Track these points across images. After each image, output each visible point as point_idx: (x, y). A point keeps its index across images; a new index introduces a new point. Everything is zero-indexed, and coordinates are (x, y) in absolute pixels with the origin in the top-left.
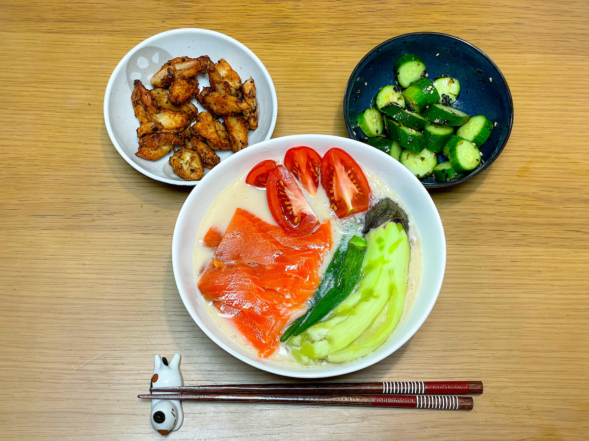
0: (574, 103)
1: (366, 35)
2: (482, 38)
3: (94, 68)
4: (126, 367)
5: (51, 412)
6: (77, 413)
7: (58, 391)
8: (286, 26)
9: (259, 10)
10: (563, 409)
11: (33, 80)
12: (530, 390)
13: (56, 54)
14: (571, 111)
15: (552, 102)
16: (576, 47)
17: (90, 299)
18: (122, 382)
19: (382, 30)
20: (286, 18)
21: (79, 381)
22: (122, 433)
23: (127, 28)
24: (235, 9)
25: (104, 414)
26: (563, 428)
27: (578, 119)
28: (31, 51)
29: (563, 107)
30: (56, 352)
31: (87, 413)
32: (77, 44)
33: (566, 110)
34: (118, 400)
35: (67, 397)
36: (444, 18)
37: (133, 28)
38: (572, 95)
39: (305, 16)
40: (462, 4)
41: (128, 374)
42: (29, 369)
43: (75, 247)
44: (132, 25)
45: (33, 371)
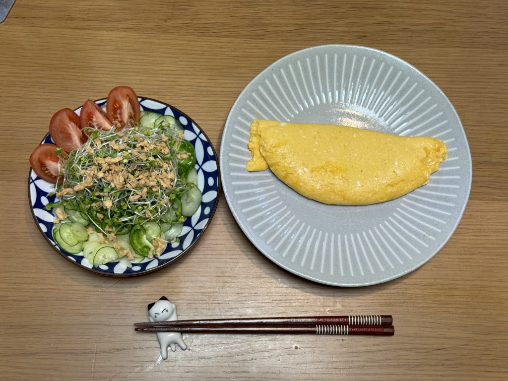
0: (487, 87)
1: (323, 33)
2: (415, 35)
3: (111, 57)
4: (139, 289)
5: (81, 324)
6: (101, 325)
7: (86, 308)
9: (240, 13)
10: (476, 325)
11: (65, 66)
12: (451, 310)
13: (82, 46)
14: (484, 93)
16: (488, 43)
19: (336, 29)
20: (261, 19)
21: (103, 301)
22: (135, 341)
23: (137, 26)
24: (221, 11)
25: (122, 326)
26: (476, 340)
28: (63, 43)
31: (110, 325)
32: (99, 38)
34: (133, 315)
35: (93, 313)
36: (384, 19)
37: (142, 26)
39: (276, 18)
40: (399, 8)
41: (141, 295)
42: (63, 291)
44: (142, 24)
45: (67, 293)
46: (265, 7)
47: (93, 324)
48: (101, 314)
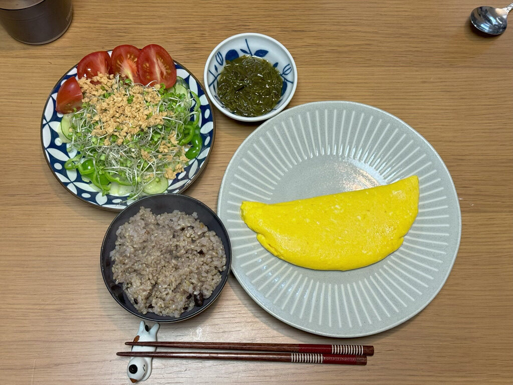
4: (76, 306)
7: (25, 325)
8: (194, 50)
13: (21, 74)
14: (407, 109)
15: (393, 103)
16: (412, 61)
17: (49, 256)
18: (73, 317)
21: (41, 318)
27: (412, 115)
29: (401, 107)
30: (23, 296)
31: (47, 342)
32: (39, 66)
33: (403, 109)
34: (71, 331)
35: (32, 330)
36: (312, 41)
38: (407, 97)
40: (327, 31)
43: (37, 218)
46: (199, 32)
47: (32, 340)
48: (40, 331)
